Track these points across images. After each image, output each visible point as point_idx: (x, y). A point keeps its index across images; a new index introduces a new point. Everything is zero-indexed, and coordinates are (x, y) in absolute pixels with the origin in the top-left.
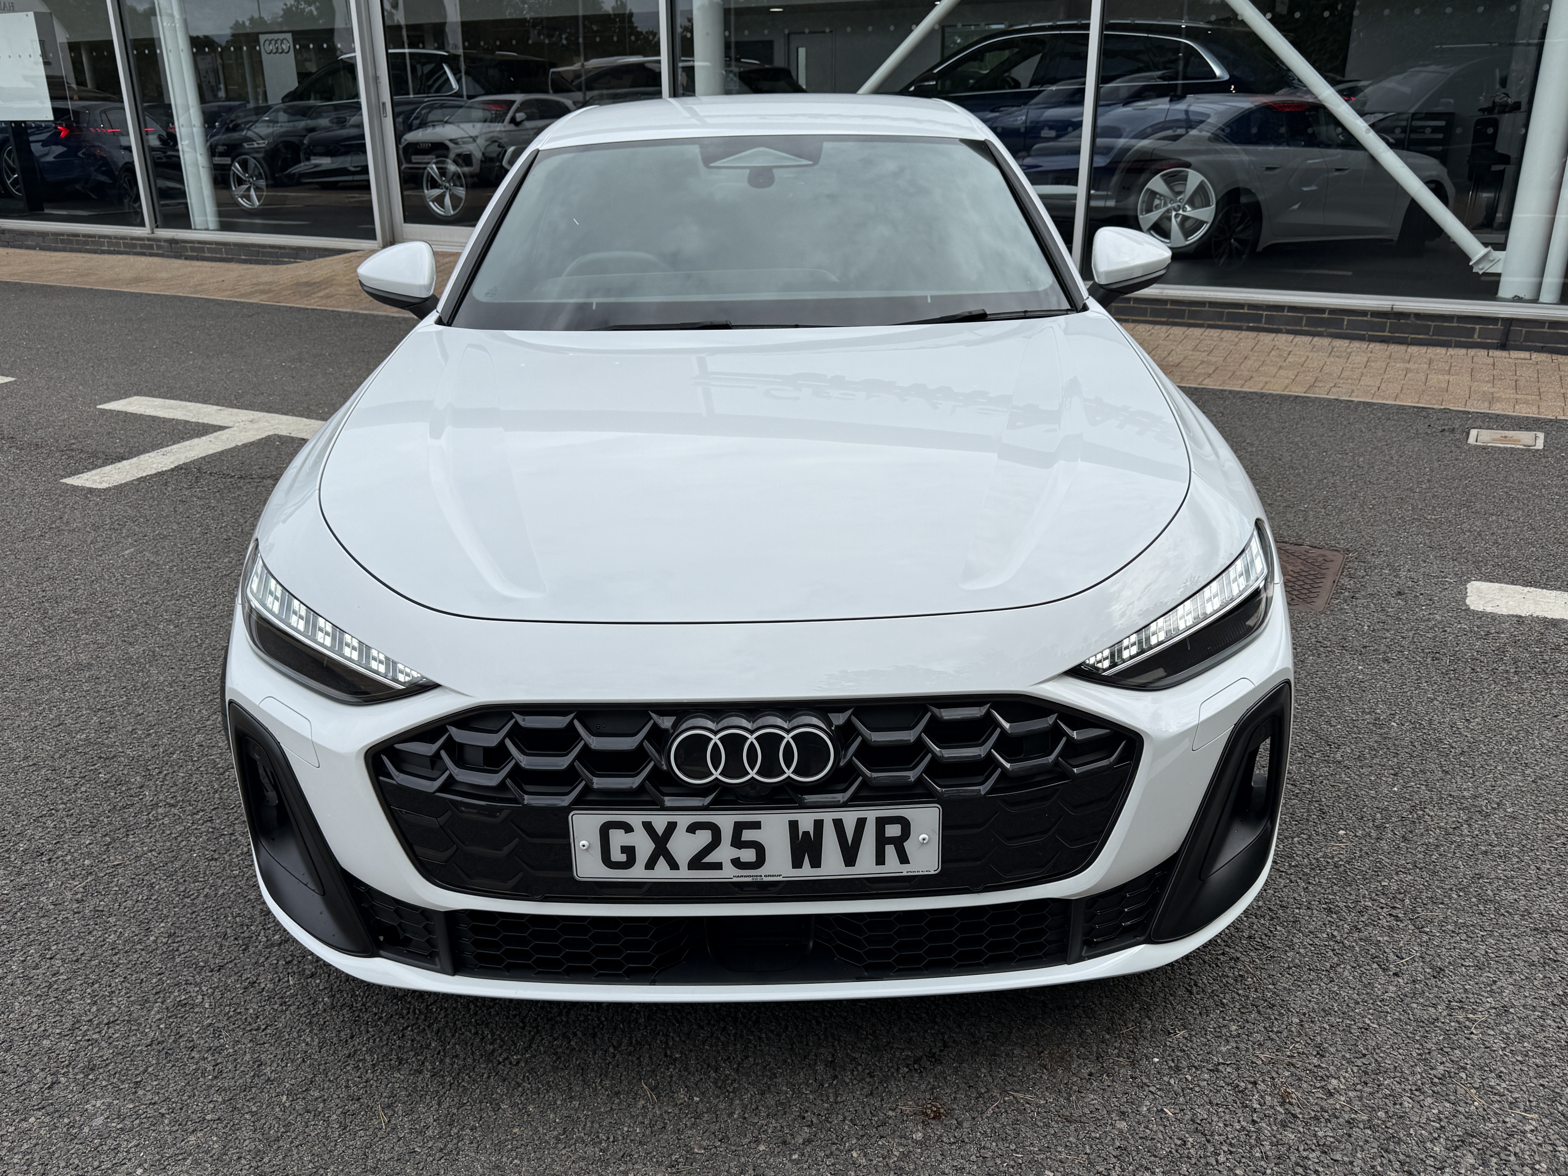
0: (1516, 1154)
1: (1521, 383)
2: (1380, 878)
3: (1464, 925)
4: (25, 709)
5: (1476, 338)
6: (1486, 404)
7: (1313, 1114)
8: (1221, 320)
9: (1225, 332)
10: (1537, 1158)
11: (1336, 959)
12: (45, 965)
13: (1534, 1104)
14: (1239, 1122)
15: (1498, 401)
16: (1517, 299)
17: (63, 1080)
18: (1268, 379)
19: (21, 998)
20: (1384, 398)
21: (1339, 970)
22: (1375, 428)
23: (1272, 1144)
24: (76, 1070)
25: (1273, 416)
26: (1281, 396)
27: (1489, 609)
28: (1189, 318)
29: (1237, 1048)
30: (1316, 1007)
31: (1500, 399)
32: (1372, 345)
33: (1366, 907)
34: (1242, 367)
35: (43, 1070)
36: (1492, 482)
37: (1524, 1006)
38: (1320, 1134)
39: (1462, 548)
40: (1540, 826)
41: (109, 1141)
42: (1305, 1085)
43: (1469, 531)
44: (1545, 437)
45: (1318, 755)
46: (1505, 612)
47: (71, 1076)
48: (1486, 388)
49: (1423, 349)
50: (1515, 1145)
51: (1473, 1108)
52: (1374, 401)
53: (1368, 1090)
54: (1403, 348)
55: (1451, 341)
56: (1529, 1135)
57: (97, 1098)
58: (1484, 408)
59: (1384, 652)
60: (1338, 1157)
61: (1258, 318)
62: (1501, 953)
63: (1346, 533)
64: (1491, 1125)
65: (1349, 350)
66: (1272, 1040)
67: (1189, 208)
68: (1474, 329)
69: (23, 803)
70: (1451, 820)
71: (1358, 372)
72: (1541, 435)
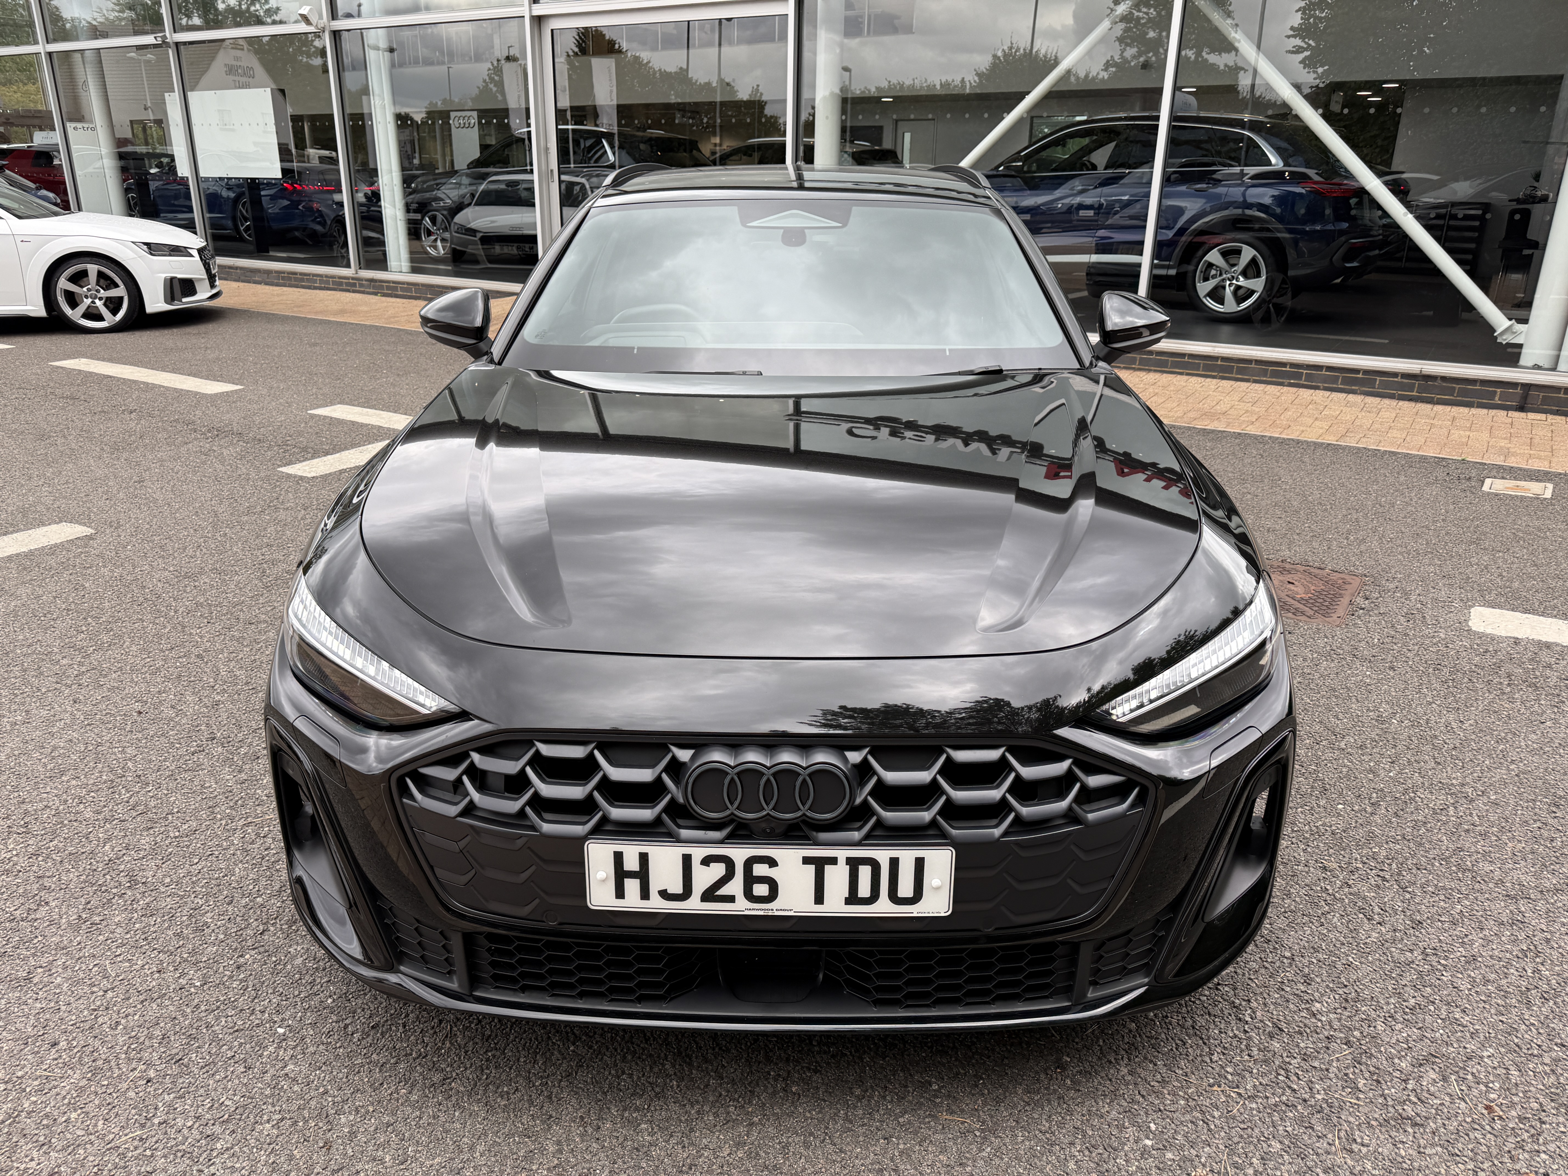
0: (1473, 1074)
1: (1536, 441)
2: (1371, 846)
3: (1444, 888)
4: (247, 646)
5: (1497, 401)
6: (1502, 458)
7: (1297, 1029)
8: (1265, 376)
9: (1269, 386)
10: (1491, 1078)
11: (1327, 908)
12: (259, 842)
13: (1493, 1035)
14: (1232, 1030)
15: (1513, 455)
16: (1537, 367)
17: (272, 929)
18: (1304, 428)
19: (240, 865)
20: (1408, 449)
21: (1329, 916)
22: (1398, 473)
23: (1259, 1050)
24: (282, 922)
25: (1307, 460)
26: (1315, 443)
27: (1489, 631)
28: (1237, 374)
29: (1236, 972)
30: (1306, 945)
31: (1515, 454)
32: (1401, 403)
33: (1357, 869)
34: (1282, 417)
35: (256, 920)
36: (1502, 524)
37: (1491, 957)
38: (1302, 1045)
39: (1468, 578)
40: (1519, 812)
41: (307, 977)
42: (1292, 1006)
43: (1477, 564)
44: (1554, 488)
45: (1324, 743)
46: (1504, 634)
47: (278, 926)
48: (1503, 443)
49: (1448, 408)
50: (1473, 1067)
51: (1438, 1035)
52: (1399, 451)
53: (1347, 1013)
54: (1429, 406)
55: (1474, 402)
56: (1486, 1060)
57: (298, 944)
58: (1499, 461)
59: (1391, 662)
60: (1316, 1064)
61: (1298, 376)
62: (1475, 912)
63: (1365, 560)
64: (1452, 1049)
65: (1379, 407)
66: (1266, 968)
67: (1241, 279)
68: (1495, 392)
69: (244, 717)
70: (1439, 802)
71: (1386, 425)
72: (1550, 486)
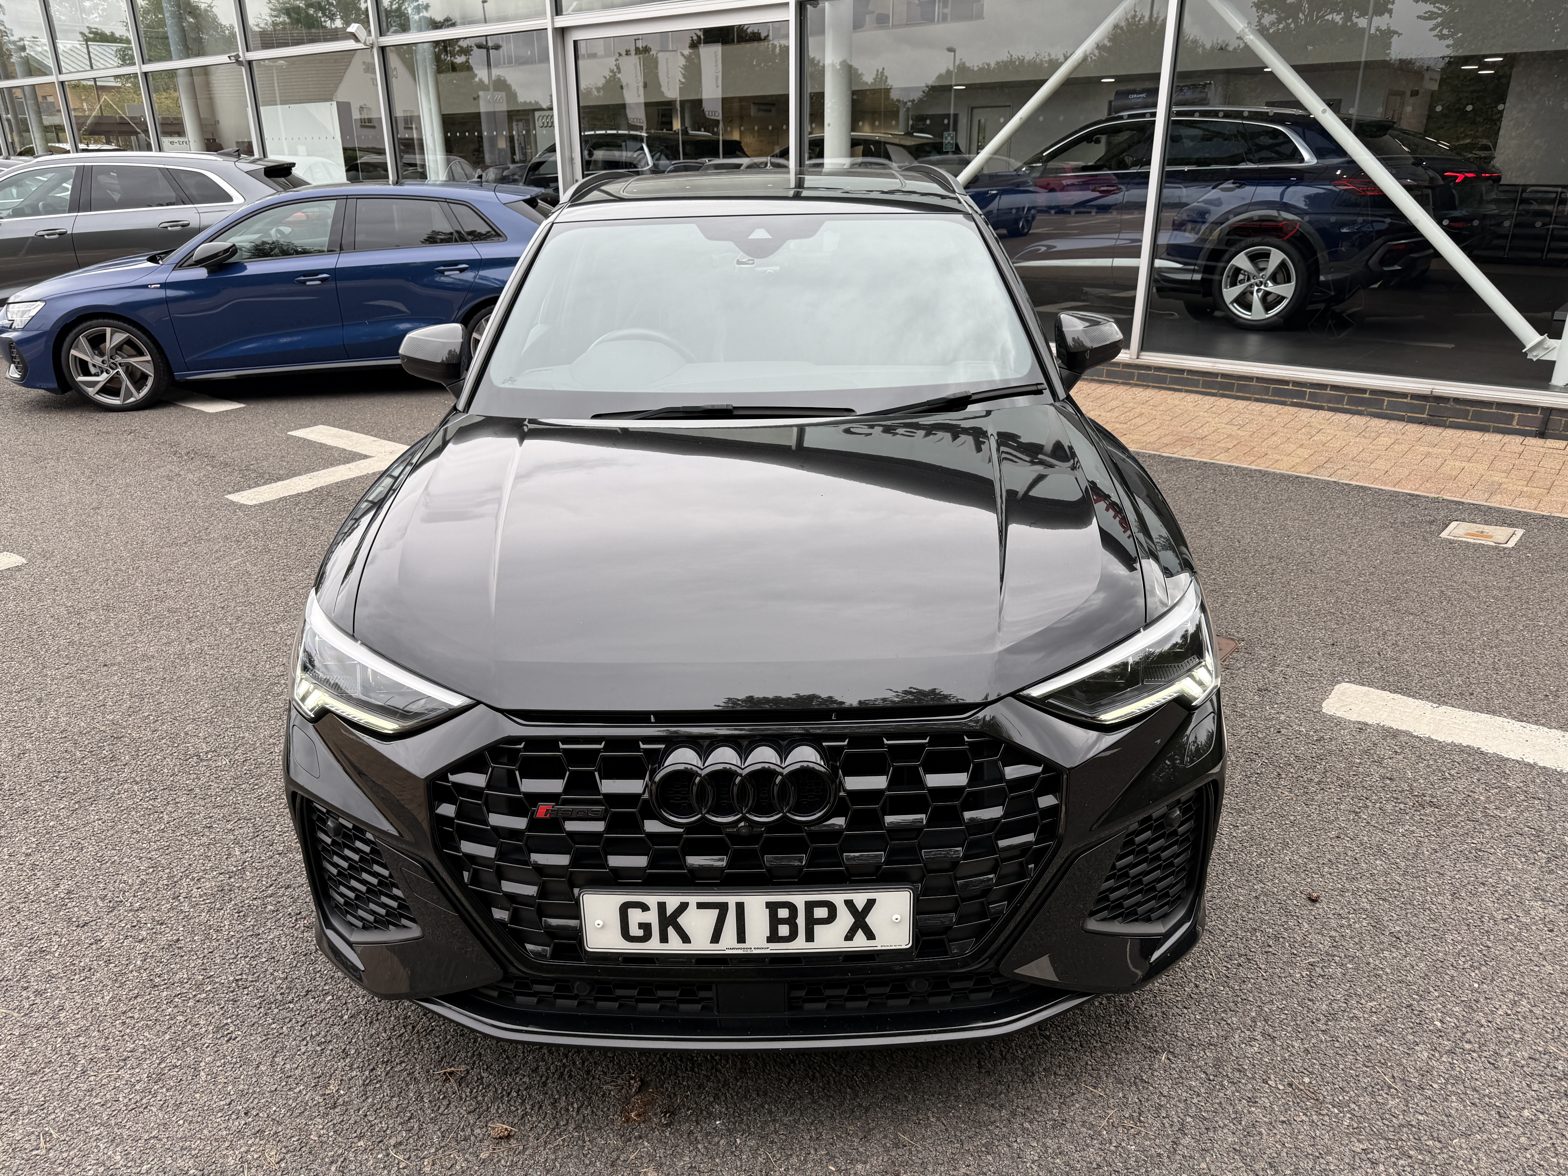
1: (1539, 475)
5: (1515, 425)
6: (1487, 496)
9: (1269, 406)
16: (1565, 388)
18: (1281, 457)
20: (1384, 483)
22: (1355, 514)
25: (1262, 496)
26: (1282, 476)
27: (1339, 714)
28: (1237, 391)
31: (1503, 492)
32: (1408, 427)
34: (1264, 443)
39: (1357, 647)
43: (1376, 629)
44: (1523, 535)
46: (1353, 717)
48: (1498, 477)
52: (1373, 486)
54: (1438, 430)
55: (1490, 426)
58: (1481, 500)
61: (1302, 395)
65: (1383, 429)
67: (1270, 284)
68: (1513, 416)
71: (1376, 453)
72: (1520, 532)
